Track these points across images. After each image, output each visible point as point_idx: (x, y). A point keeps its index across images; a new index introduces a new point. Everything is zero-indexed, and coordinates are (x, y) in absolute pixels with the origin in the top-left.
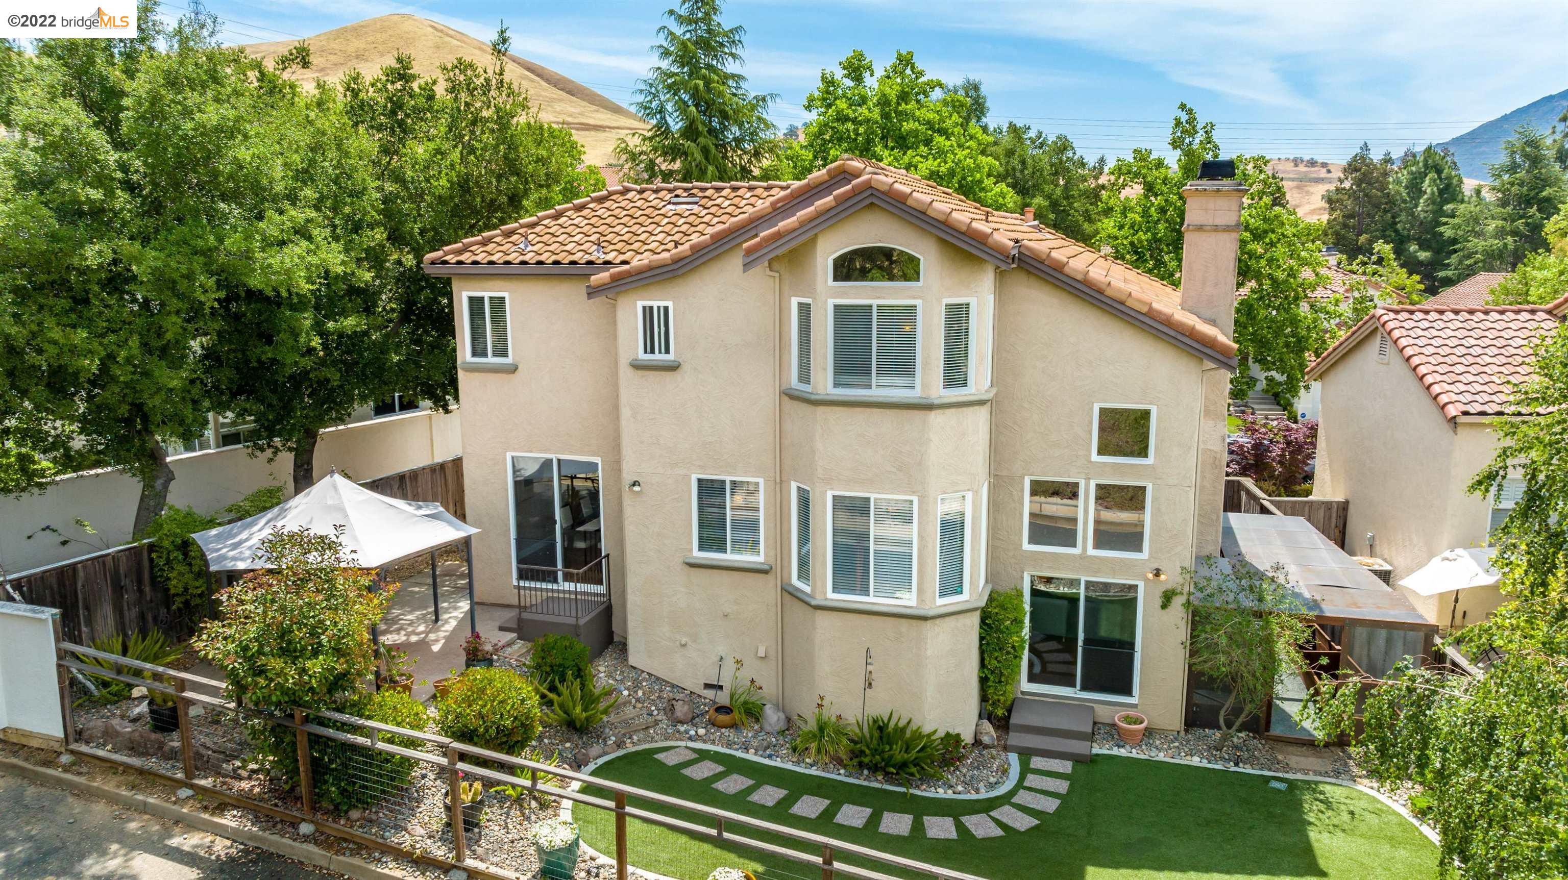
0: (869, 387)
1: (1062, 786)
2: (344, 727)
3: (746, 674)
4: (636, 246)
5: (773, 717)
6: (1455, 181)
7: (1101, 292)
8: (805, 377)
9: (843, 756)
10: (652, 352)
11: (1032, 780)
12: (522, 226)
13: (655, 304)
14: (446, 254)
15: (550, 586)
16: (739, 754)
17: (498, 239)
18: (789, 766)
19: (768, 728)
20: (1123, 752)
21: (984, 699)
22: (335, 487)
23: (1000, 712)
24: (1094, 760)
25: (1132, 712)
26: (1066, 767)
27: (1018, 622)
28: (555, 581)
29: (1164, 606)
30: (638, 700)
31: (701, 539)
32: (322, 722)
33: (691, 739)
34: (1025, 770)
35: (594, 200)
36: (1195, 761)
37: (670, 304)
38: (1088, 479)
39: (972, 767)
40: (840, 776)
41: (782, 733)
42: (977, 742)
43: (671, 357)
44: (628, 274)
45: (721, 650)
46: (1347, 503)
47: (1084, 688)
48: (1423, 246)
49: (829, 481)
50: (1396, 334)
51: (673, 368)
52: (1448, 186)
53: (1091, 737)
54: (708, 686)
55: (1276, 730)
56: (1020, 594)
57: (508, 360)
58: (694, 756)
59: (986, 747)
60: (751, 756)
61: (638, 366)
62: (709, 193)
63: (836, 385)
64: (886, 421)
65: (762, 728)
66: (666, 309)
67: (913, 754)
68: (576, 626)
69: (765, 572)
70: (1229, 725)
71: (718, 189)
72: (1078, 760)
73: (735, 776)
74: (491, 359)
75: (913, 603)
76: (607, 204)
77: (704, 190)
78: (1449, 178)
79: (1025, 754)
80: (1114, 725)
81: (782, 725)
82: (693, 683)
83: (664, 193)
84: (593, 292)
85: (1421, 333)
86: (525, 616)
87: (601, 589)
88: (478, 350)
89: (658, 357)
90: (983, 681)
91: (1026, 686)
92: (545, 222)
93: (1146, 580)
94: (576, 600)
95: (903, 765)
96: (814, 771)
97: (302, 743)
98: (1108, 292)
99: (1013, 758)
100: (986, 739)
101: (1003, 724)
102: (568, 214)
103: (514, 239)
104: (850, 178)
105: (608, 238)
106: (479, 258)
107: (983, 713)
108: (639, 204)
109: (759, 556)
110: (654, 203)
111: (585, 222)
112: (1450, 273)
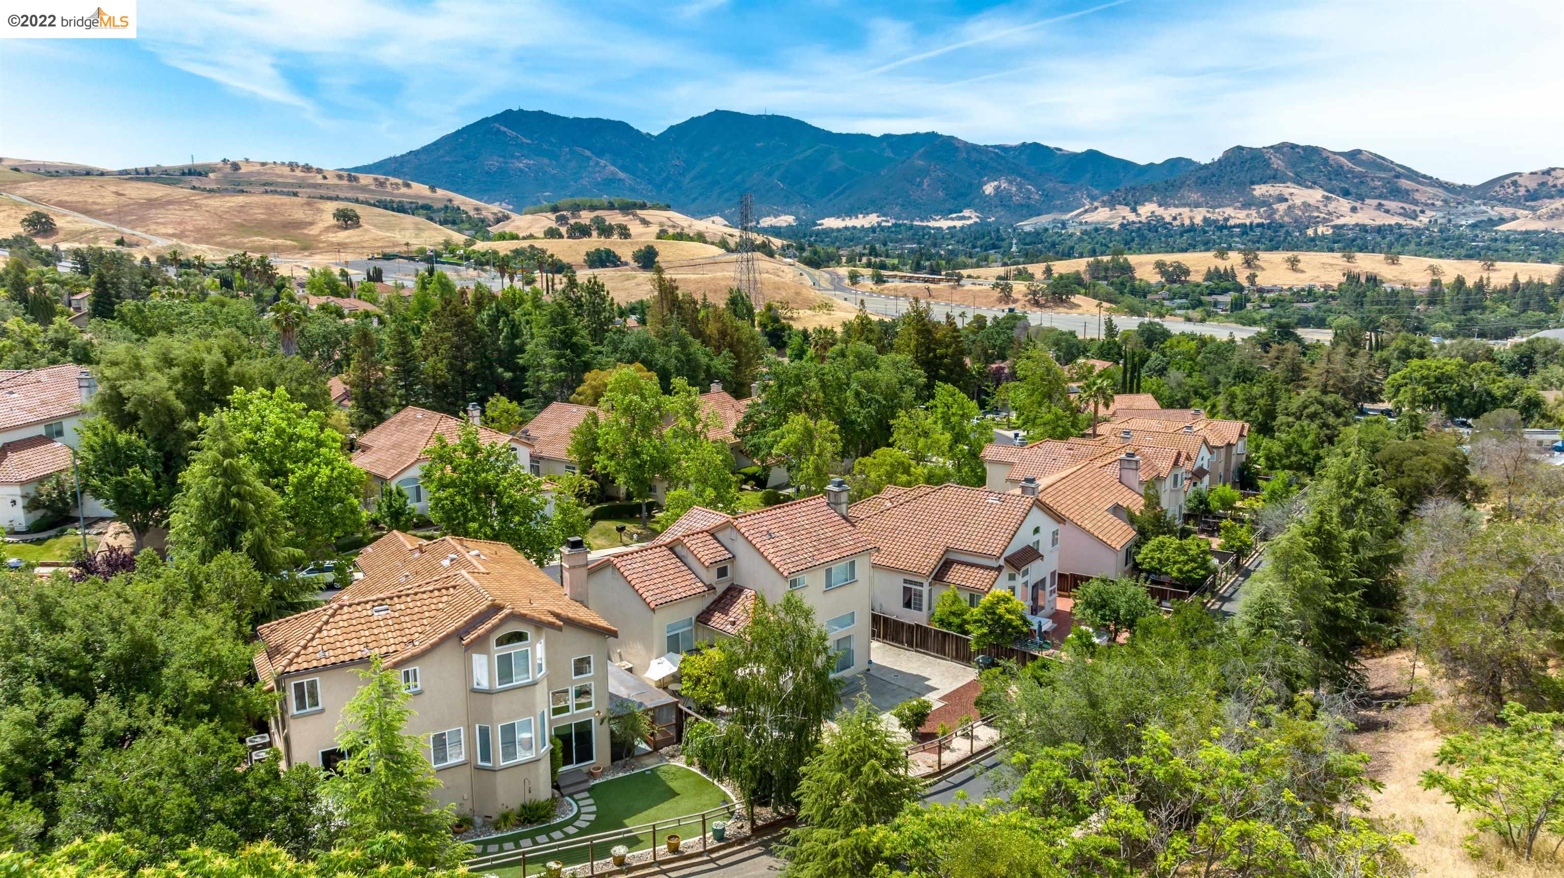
0: (512, 682)
1: (592, 801)
3: (465, 808)
5: (479, 821)
9: (517, 822)
10: (409, 688)
11: (581, 803)
12: (308, 642)
13: (411, 670)
14: (285, 667)
17: (303, 652)
18: (505, 834)
19: (480, 825)
21: (553, 780)
23: (558, 783)
24: (595, 787)
25: (596, 766)
26: (590, 793)
29: (601, 724)
31: (435, 759)
34: (576, 801)
35: (331, 617)
36: (621, 775)
37: (417, 668)
38: (572, 687)
39: (562, 806)
40: (521, 830)
42: (555, 799)
43: (419, 688)
44: (401, 661)
47: (580, 762)
48: (507, 369)
49: (497, 721)
51: (420, 693)
53: (587, 781)
55: (636, 753)
57: (320, 707)
60: (483, 838)
62: (388, 601)
63: (499, 684)
64: (520, 694)
65: (475, 827)
66: (416, 671)
67: (546, 811)
69: (466, 764)
70: (623, 760)
71: (391, 598)
73: (489, 846)
74: (308, 710)
75: (534, 756)
76: (339, 617)
77: (383, 600)
79: (572, 795)
80: (590, 773)
81: (485, 823)
83: (363, 604)
88: (301, 707)
89: (412, 690)
91: (563, 769)
92: (318, 636)
93: (594, 716)
95: (541, 816)
96: (511, 833)
99: (569, 798)
100: (557, 796)
101: (560, 788)
103: (310, 650)
104: (499, 608)
105: (363, 640)
106: (305, 665)
107: (553, 787)
108: (357, 614)
109: (462, 758)
110: (365, 613)
111: (339, 632)
112: (529, 390)
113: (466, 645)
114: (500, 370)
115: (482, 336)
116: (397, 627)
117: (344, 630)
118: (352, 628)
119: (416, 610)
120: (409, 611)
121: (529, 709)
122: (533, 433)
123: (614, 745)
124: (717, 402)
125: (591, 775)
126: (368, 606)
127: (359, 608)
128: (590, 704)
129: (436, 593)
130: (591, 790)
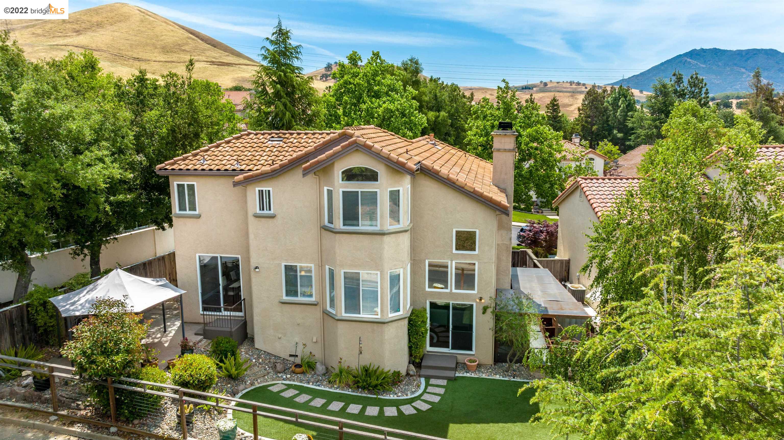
0: (358, 225)
1: (442, 391)
2: (130, 384)
3: (307, 350)
4: (254, 162)
5: (320, 368)
6: (632, 102)
7: (454, 183)
8: (331, 221)
9: (350, 383)
10: (263, 210)
11: (430, 389)
12: (201, 151)
13: (264, 189)
14: (166, 165)
15: (218, 314)
16: (306, 385)
17: (190, 158)
18: (327, 389)
19: (318, 373)
20: (468, 375)
21: (411, 355)
22: (118, 275)
23: (417, 361)
24: (456, 379)
25: (472, 358)
26: (444, 382)
27: (424, 322)
28: (220, 311)
29: (484, 313)
30: (260, 364)
31: (287, 291)
32: (121, 382)
33: (284, 380)
34: (427, 385)
35: (234, 138)
36: (498, 377)
37: (270, 189)
38: (452, 261)
39: (405, 385)
40: (349, 392)
41: (324, 375)
42: (408, 374)
43: (272, 212)
44: (252, 176)
45: (297, 339)
46: (569, 260)
47: (453, 348)
48: (619, 132)
49: (342, 266)
50: (585, 189)
51: (273, 217)
52: (630, 104)
53: (455, 369)
54: (291, 356)
56: (425, 310)
57: (197, 212)
58: (285, 387)
59: (411, 376)
60: (310, 386)
61: (257, 216)
62: (287, 136)
63: (344, 225)
64: (365, 240)
65: (315, 373)
66: (269, 191)
67: (380, 381)
68: (231, 332)
69: (316, 305)
70: (511, 361)
71: (292, 134)
72: (449, 379)
73: (304, 395)
74: (188, 212)
75: (379, 316)
76: (241, 140)
77: (285, 134)
78: (630, 100)
79: (428, 378)
80: (465, 363)
81: (324, 371)
82: (284, 354)
83: (266, 135)
84: (236, 184)
85: (595, 189)
86: (207, 328)
87: (241, 314)
88: (182, 208)
89: (266, 212)
90: (410, 348)
91: (429, 348)
92: (212, 149)
93: (476, 302)
94: (230, 320)
95: (376, 386)
96: (338, 391)
97: (111, 392)
98: (457, 183)
99: (423, 380)
100: (411, 373)
101: (418, 366)
102: (223, 145)
104: (348, 137)
105: (242, 158)
107: (410, 362)
108: (255, 140)
110: (262, 140)
111: (230, 149)
112: (631, 143)
113: (305, 169)
114: (615, 132)
115: (606, 109)
117: (235, 149)
118: (242, 149)
121: (375, 261)
122: (621, 163)
123: (498, 343)
126: (269, 137)
127: (262, 137)
128: (472, 288)
130: (450, 379)
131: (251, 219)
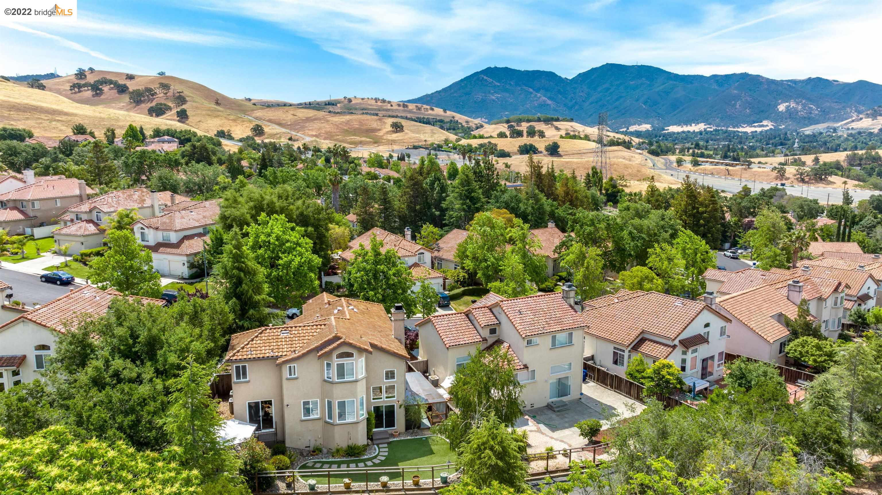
0: (345, 379)
1: (387, 449)
4: (281, 350)
5: (325, 450)
8: (329, 378)
9: (344, 455)
10: (291, 375)
11: (381, 450)
12: (245, 345)
13: (292, 366)
14: (230, 357)
15: (259, 432)
16: (323, 460)
17: (241, 350)
18: (334, 460)
19: (324, 453)
20: (396, 439)
21: (368, 435)
23: (371, 437)
24: (391, 442)
25: (396, 430)
26: (386, 445)
27: (372, 417)
28: (260, 430)
29: (400, 408)
31: (304, 414)
33: (310, 460)
34: (379, 448)
35: (259, 334)
36: (409, 438)
37: (295, 365)
38: (384, 385)
39: (370, 450)
40: (346, 459)
41: (328, 453)
42: (369, 445)
43: (296, 376)
44: (286, 360)
45: (309, 438)
46: (427, 361)
47: (386, 428)
48: (436, 211)
49: (336, 399)
51: (296, 378)
52: (443, 186)
53: (388, 438)
54: (307, 447)
55: (422, 427)
56: (373, 412)
57: (248, 379)
58: (314, 463)
60: (325, 460)
61: (288, 379)
62: (289, 329)
63: (337, 379)
64: (349, 386)
65: (322, 454)
66: (295, 367)
67: (360, 451)
68: (274, 441)
69: (320, 419)
70: (414, 429)
71: (292, 328)
74: (242, 380)
75: (355, 420)
76: (263, 334)
77: (287, 328)
78: (443, 183)
79: (378, 445)
82: (304, 447)
83: (277, 329)
87: (273, 430)
89: (293, 376)
90: (368, 432)
91: (375, 430)
92: (251, 343)
93: (396, 403)
95: (357, 453)
96: (341, 459)
98: (386, 350)
99: (376, 446)
101: (372, 439)
102: (255, 339)
103: (245, 349)
104: (339, 338)
105: (272, 347)
106: (240, 357)
107: (368, 439)
108: (272, 334)
109: (318, 416)
110: (276, 333)
111: (261, 342)
112: (447, 222)
113: (319, 356)
114: (434, 210)
115: (425, 191)
116: (290, 342)
117: (264, 341)
118: (268, 341)
119: (302, 334)
120: (298, 335)
121: (354, 394)
122: (441, 245)
123: (407, 421)
124: (550, 233)
125: (392, 435)
126: (279, 330)
127: (275, 331)
128: (394, 397)
129: (315, 327)
130: (389, 443)
131: (285, 382)
